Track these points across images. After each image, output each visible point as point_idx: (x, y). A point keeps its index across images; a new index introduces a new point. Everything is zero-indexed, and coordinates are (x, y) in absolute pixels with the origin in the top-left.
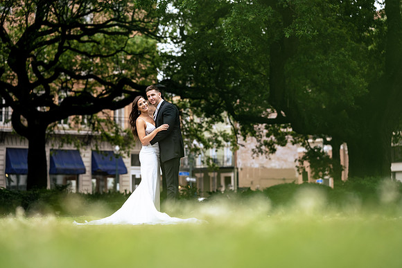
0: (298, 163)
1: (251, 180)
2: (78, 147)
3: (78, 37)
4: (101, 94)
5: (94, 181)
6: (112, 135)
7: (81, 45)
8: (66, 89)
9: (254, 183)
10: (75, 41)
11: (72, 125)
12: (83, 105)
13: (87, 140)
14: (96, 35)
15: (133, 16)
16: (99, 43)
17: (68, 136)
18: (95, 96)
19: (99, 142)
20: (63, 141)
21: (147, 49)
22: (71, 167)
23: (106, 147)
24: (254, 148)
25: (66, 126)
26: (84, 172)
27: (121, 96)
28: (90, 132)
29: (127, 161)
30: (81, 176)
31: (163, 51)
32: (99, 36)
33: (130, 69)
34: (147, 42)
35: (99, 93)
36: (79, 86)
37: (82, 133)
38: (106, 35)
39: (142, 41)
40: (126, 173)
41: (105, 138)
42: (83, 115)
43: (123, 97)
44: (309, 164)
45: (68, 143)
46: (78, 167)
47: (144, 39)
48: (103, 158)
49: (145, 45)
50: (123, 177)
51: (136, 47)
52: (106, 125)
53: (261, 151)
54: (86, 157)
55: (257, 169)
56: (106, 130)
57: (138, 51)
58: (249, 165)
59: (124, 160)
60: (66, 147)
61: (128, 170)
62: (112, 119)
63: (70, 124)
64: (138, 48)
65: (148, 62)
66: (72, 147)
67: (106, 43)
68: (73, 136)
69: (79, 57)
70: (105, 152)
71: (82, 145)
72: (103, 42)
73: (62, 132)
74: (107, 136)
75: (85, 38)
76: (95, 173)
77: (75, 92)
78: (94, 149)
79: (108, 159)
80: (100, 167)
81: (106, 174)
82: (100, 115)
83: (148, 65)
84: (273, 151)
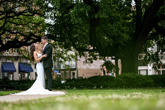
0: (101, 67)
1: (83, 73)
2: (13, 61)
3: (12, 17)
4: (22, 40)
5: (20, 75)
6: (27, 56)
7: (14, 20)
8: (8, 38)
9: (84, 75)
10: (11, 18)
11: (11, 53)
12: (15, 44)
13: (17, 58)
14: (20, 16)
15: (35, 8)
16: (21, 19)
17: (9, 57)
18: (20, 40)
19: (21, 59)
20: (7, 59)
21: (41, 21)
22: (10, 69)
23: (24, 61)
24: (84, 61)
25: (8, 53)
26: (15, 71)
27: (30, 40)
28: (18, 55)
29: (33, 67)
30: (14, 73)
31: (47, 23)
32: (21, 16)
33: (34, 30)
34: (41, 19)
35: (21, 39)
36: (13, 37)
37: (15, 55)
38: (24, 16)
39: (39, 18)
40: (33, 71)
41: (24, 57)
42: (15, 48)
43: (31, 41)
44: (105, 67)
45: (9, 59)
46: (13, 69)
47: (40, 18)
48: (23, 65)
49: (40, 20)
50: (31, 73)
51: (36, 21)
52: (24, 52)
53: (87, 62)
54: (16, 65)
55: (85, 69)
56: (24, 54)
57: (37, 22)
58: (82, 68)
59: (32, 66)
60: (8, 61)
61: (33, 70)
62: (27, 50)
63: (10, 52)
64: (37, 21)
65: (41, 27)
66: (11, 61)
67: (24, 19)
68: (11, 57)
69: (13, 25)
70: (24, 63)
71: (15, 60)
72: (23, 19)
73: (6, 55)
74: (25, 57)
75: (16, 17)
76: (20, 71)
77: (12, 39)
78: (19, 62)
79: (25, 66)
80: (22, 69)
81: (24, 72)
82: (22, 48)
83: (41, 28)
84: (92, 62)
